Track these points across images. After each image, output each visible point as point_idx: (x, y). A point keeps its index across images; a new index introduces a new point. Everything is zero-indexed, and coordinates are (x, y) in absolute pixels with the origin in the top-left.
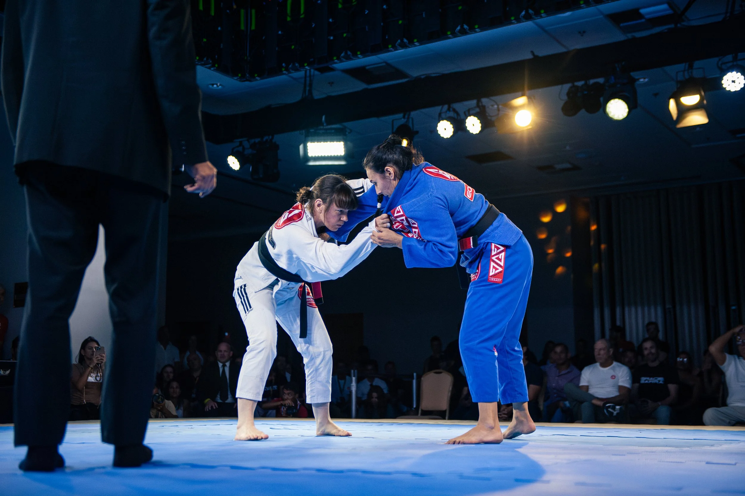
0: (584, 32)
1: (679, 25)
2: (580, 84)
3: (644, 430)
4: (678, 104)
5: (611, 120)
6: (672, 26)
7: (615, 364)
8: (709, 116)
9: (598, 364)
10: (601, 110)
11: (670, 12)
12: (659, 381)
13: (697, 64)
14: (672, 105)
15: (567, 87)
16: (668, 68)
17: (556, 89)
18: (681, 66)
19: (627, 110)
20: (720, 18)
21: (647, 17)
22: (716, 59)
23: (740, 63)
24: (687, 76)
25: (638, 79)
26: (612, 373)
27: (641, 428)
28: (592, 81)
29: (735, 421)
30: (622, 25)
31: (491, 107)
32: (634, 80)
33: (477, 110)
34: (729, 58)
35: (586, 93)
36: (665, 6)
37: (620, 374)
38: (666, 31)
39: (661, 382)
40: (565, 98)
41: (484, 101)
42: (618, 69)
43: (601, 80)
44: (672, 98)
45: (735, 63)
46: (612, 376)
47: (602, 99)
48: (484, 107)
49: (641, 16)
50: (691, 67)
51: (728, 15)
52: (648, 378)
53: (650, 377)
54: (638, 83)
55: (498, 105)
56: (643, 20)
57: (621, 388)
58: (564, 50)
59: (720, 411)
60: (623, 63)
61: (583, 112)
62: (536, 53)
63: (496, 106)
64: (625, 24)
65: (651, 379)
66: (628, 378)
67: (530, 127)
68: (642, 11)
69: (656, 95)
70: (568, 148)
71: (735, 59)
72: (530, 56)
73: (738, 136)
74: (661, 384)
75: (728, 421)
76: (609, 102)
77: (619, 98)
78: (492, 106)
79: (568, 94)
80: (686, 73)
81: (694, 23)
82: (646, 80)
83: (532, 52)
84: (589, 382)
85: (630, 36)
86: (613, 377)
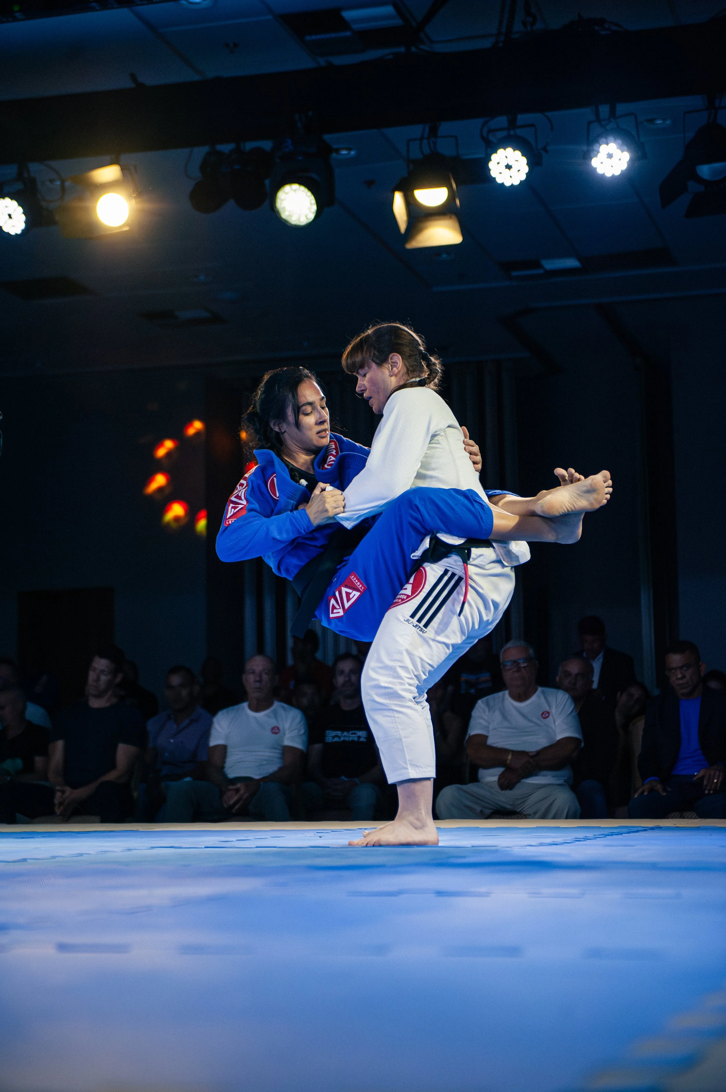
0: (236, 45)
1: (413, 49)
2: (226, 148)
3: (327, 832)
4: (410, 203)
5: (284, 224)
6: (402, 49)
7: (277, 705)
8: (464, 231)
9: (245, 705)
10: (267, 203)
11: (398, 22)
12: (359, 737)
13: (446, 127)
14: (399, 202)
15: (200, 152)
16: (393, 132)
17: (180, 154)
18: (416, 130)
19: (314, 208)
20: (487, 44)
21: (355, 26)
22: (478, 122)
23: (519, 132)
24: (427, 151)
25: (337, 151)
26: (273, 723)
27: (322, 828)
28: (249, 146)
29: (490, 809)
30: (308, 38)
31: (48, 183)
32: (328, 150)
33: (20, 186)
34: (502, 121)
35: (237, 167)
36: (389, 10)
37: (287, 725)
38: (390, 57)
39: (362, 739)
40: (196, 174)
41: (35, 168)
42: (299, 125)
43: (267, 145)
44: (399, 190)
45: (512, 132)
46: (273, 729)
47: (267, 182)
48: (33, 182)
49: (345, 25)
50: (434, 132)
51: (502, 38)
52: (339, 733)
53: (343, 730)
54: (334, 155)
55: (63, 182)
56: (348, 33)
57: (286, 750)
58: (196, 78)
59: (465, 792)
60: (310, 113)
61: (231, 204)
62: (141, 79)
63: (58, 183)
64: (314, 37)
65: (345, 733)
66: (302, 731)
67: (126, 229)
68: (348, 15)
69: (370, 183)
70: (202, 277)
71: (512, 124)
72: (128, 84)
73: (515, 273)
74: (362, 742)
75: (478, 808)
76: (282, 188)
77: (301, 183)
78: (52, 181)
79: (203, 167)
80: (425, 142)
81: (439, 48)
82: (353, 153)
83: (133, 77)
84: (227, 737)
85: (322, 62)
86: (275, 730)
